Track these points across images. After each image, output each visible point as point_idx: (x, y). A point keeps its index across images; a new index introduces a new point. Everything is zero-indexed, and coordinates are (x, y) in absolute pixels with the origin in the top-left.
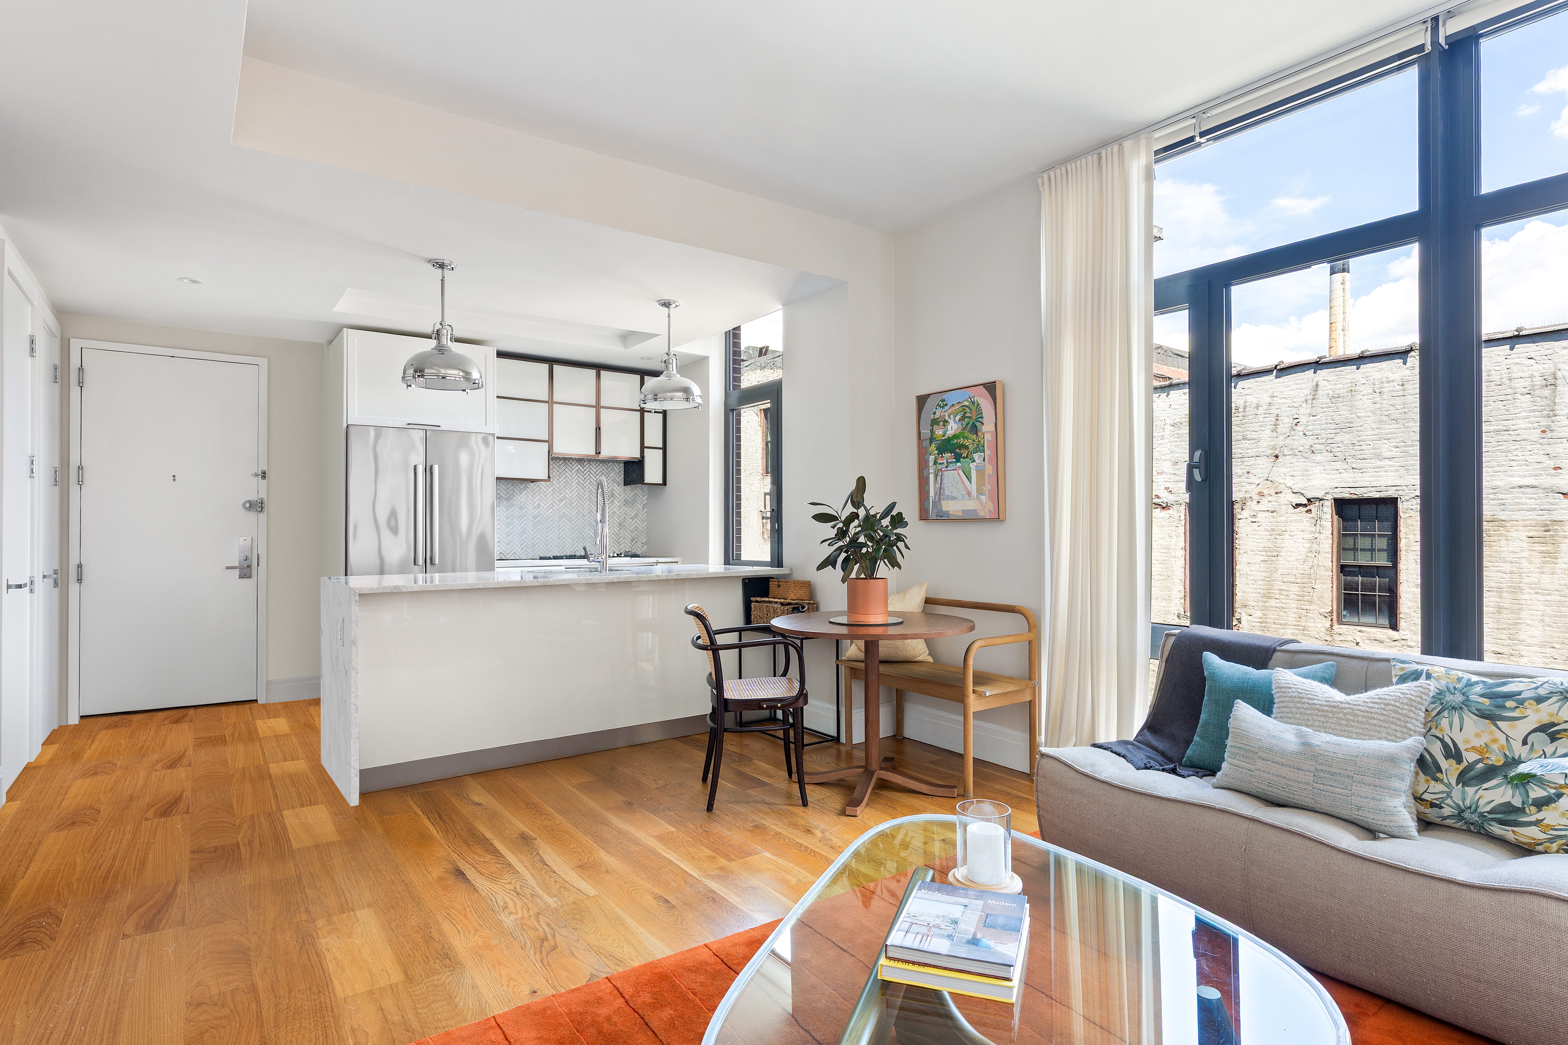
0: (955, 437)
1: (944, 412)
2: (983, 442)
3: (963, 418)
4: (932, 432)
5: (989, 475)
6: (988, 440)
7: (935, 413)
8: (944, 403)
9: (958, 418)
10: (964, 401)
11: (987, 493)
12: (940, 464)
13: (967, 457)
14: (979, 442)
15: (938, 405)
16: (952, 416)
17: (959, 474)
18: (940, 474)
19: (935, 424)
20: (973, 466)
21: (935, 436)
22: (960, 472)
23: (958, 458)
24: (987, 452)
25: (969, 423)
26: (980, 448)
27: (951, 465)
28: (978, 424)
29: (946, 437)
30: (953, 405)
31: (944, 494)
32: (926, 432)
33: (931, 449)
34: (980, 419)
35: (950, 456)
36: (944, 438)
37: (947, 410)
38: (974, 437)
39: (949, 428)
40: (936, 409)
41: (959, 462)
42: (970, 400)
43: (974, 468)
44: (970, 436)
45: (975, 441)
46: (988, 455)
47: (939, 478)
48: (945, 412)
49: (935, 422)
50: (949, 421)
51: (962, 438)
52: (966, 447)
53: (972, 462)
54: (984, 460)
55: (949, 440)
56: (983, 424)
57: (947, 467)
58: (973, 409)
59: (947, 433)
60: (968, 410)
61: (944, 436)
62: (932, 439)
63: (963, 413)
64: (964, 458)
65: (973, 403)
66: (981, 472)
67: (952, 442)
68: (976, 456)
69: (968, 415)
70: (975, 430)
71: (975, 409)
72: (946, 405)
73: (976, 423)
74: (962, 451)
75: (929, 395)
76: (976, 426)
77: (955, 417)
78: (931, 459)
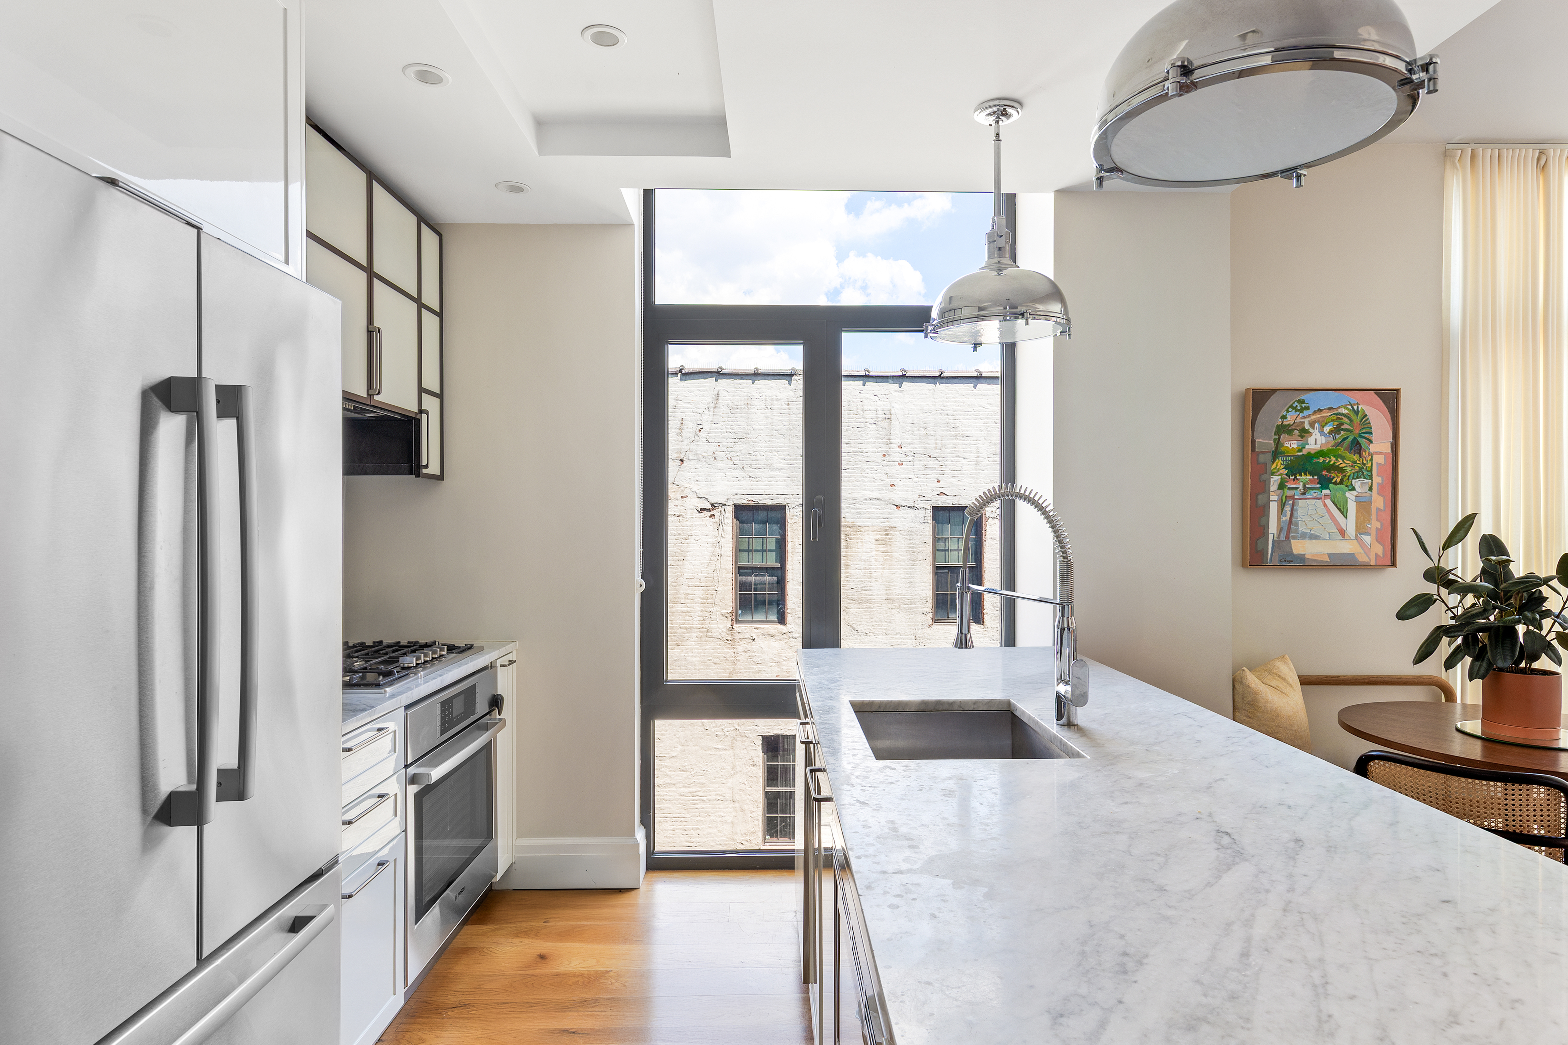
0: (1320, 453)
1: (1302, 418)
2: (1369, 465)
3: (1337, 430)
4: (1278, 443)
5: (1378, 509)
6: (1378, 464)
7: (1284, 417)
8: (1303, 405)
9: (1327, 429)
10: (1339, 407)
11: (1373, 532)
12: (1290, 489)
13: (1341, 482)
14: (1364, 464)
15: (1291, 406)
16: (1316, 425)
17: (1325, 505)
18: (1291, 502)
19: (1284, 432)
20: (1350, 495)
21: (1282, 449)
22: (1328, 502)
23: (1325, 483)
24: (1377, 479)
25: (1347, 438)
26: (1364, 472)
27: (1312, 492)
28: (1363, 441)
29: (1305, 452)
30: (1320, 410)
31: (1296, 531)
32: (1265, 441)
33: (1274, 466)
34: (1366, 435)
35: (1310, 480)
36: (1301, 453)
37: (1309, 416)
38: (1356, 457)
39: (1311, 440)
40: (1288, 411)
41: (1327, 488)
42: (1350, 407)
43: (1353, 498)
44: (1348, 455)
45: (1356, 462)
46: (1378, 483)
47: (1288, 509)
48: (1305, 417)
49: (1283, 430)
50: (1311, 430)
51: (1334, 456)
52: (1341, 470)
53: (1349, 490)
54: (1371, 489)
55: (1310, 457)
56: (1371, 442)
57: (1304, 494)
58: (1356, 420)
59: (1307, 447)
60: (1345, 420)
61: (1300, 451)
62: (1276, 453)
63: (1336, 423)
64: (1336, 483)
65: (1357, 413)
66: (1364, 505)
67: (1315, 460)
68: (1356, 483)
69: (1345, 426)
70: (1356, 447)
71: (1358, 420)
72: (1307, 408)
73: (1359, 439)
74: (1333, 475)
75: (1274, 391)
76: (1358, 443)
77: (1323, 427)
78: (1275, 480)
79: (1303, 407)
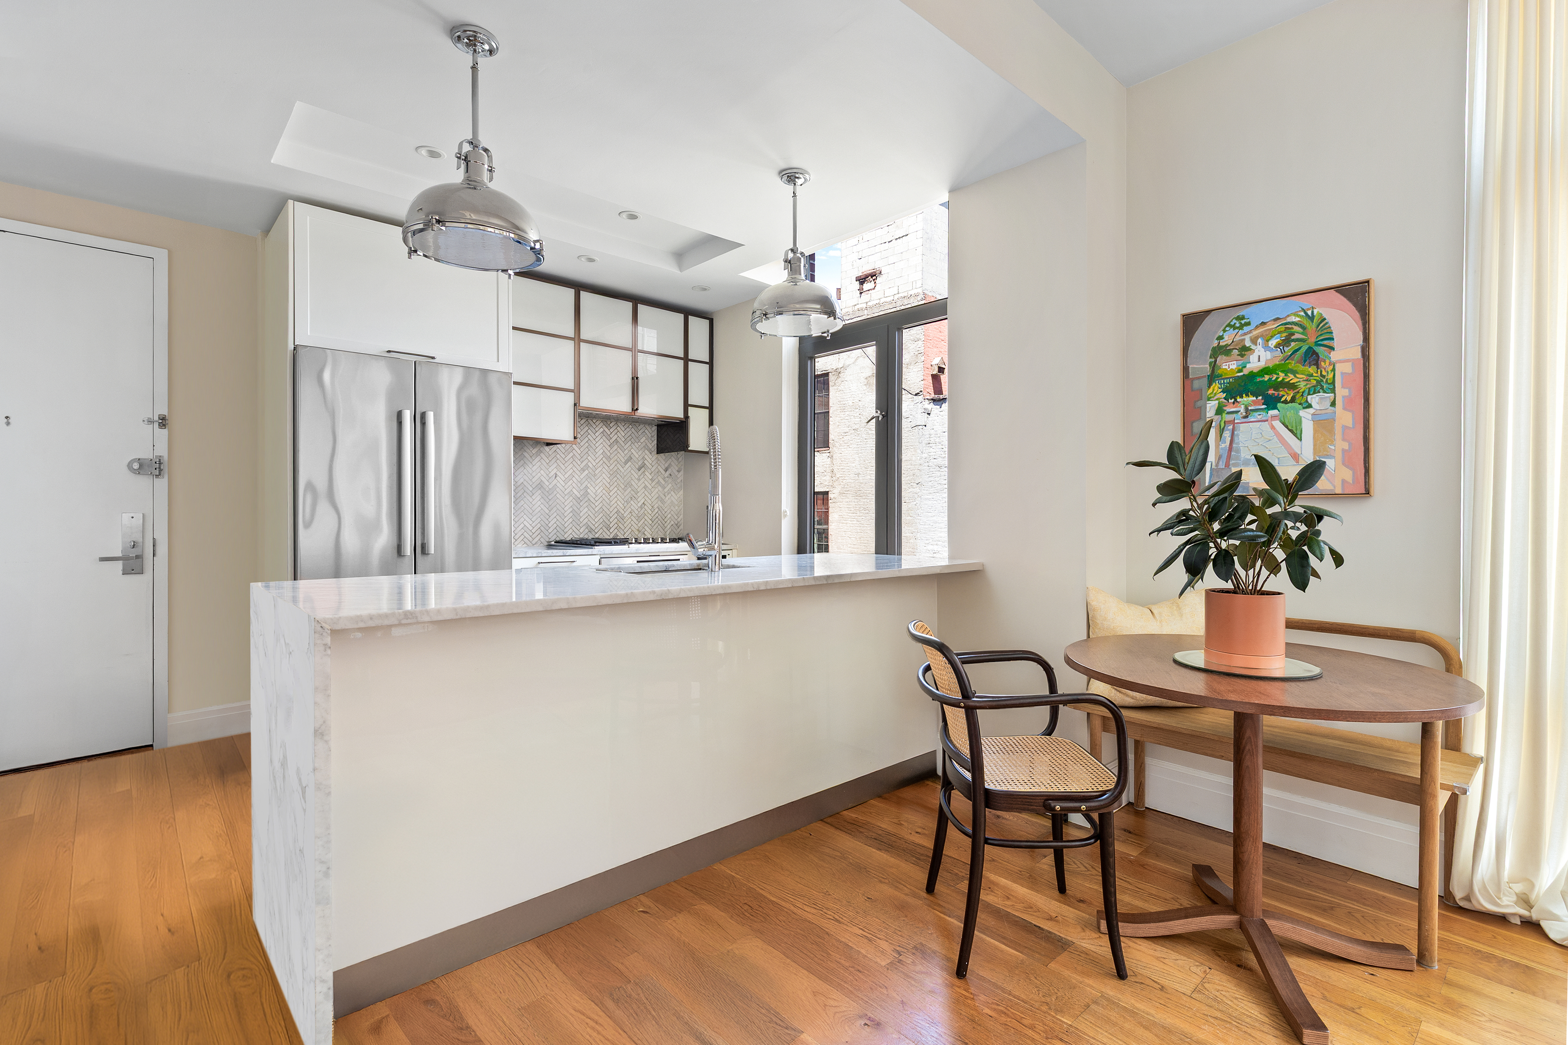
0: (1265, 371)
1: (1242, 335)
2: (1331, 376)
3: (1286, 342)
4: (1214, 366)
5: (1345, 428)
6: (1342, 374)
7: (1220, 338)
8: (1243, 322)
9: (1273, 343)
10: (1288, 316)
11: (1339, 455)
12: (1229, 413)
13: (1293, 400)
14: (1324, 377)
15: (1229, 325)
16: (1260, 340)
17: (1273, 427)
18: (1231, 427)
19: (1221, 353)
20: (1306, 415)
21: (1220, 372)
22: (1277, 424)
23: (1271, 403)
24: (1341, 392)
25: (1300, 348)
26: (1324, 385)
27: (1256, 414)
28: (1320, 350)
29: (1246, 372)
30: (1263, 324)
31: (1238, 458)
32: (1200, 366)
33: (1210, 391)
34: (1325, 342)
35: (1253, 401)
36: (1241, 374)
37: (1250, 332)
38: (1312, 369)
39: (1253, 358)
40: (1224, 331)
41: (1275, 408)
42: (1302, 313)
43: (1310, 417)
44: (1301, 368)
45: (1312, 375)
46: (1343, 397)
47: (1227, 435)
48: (1245, 334)
49: (1221, 351)
50: (1253, 347)
51: (1282, 372)
52: (1292, 386)
53: (1304, 408)
54: (1333, 404)
55: (1252, 376)
56: (1332, 349)
57: (1246, 417)
58: (1311, 326)
59: (1248, 366)
60: (1296, 329)
61: (1240, 371)
62: (1212, 378)
63: (1285, 334)
64: (1286, 402)
65: (1311, 318)
66: (1324, 424)
67: (1258, 379)
68: (1313, 399)
69: (1297, 336)
70: (1312, 357)
71: (1314, 326)
72: (1248, 324)
73: (1318, 349)
74: (1282, 393)
75: (1208, 312)
76: (1315, 353)
77: (1268, 341)
78: (1211, 407)
79: (1242, 323)
